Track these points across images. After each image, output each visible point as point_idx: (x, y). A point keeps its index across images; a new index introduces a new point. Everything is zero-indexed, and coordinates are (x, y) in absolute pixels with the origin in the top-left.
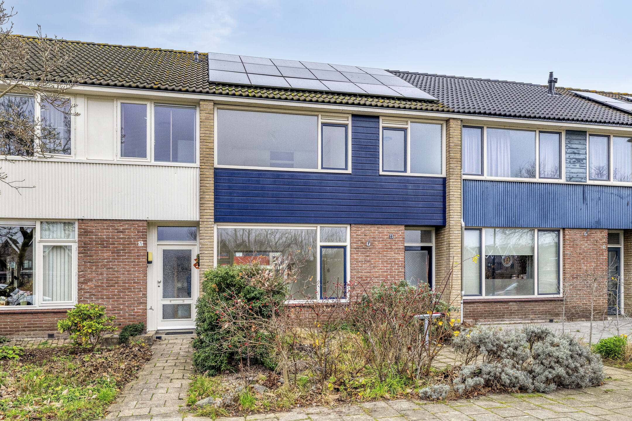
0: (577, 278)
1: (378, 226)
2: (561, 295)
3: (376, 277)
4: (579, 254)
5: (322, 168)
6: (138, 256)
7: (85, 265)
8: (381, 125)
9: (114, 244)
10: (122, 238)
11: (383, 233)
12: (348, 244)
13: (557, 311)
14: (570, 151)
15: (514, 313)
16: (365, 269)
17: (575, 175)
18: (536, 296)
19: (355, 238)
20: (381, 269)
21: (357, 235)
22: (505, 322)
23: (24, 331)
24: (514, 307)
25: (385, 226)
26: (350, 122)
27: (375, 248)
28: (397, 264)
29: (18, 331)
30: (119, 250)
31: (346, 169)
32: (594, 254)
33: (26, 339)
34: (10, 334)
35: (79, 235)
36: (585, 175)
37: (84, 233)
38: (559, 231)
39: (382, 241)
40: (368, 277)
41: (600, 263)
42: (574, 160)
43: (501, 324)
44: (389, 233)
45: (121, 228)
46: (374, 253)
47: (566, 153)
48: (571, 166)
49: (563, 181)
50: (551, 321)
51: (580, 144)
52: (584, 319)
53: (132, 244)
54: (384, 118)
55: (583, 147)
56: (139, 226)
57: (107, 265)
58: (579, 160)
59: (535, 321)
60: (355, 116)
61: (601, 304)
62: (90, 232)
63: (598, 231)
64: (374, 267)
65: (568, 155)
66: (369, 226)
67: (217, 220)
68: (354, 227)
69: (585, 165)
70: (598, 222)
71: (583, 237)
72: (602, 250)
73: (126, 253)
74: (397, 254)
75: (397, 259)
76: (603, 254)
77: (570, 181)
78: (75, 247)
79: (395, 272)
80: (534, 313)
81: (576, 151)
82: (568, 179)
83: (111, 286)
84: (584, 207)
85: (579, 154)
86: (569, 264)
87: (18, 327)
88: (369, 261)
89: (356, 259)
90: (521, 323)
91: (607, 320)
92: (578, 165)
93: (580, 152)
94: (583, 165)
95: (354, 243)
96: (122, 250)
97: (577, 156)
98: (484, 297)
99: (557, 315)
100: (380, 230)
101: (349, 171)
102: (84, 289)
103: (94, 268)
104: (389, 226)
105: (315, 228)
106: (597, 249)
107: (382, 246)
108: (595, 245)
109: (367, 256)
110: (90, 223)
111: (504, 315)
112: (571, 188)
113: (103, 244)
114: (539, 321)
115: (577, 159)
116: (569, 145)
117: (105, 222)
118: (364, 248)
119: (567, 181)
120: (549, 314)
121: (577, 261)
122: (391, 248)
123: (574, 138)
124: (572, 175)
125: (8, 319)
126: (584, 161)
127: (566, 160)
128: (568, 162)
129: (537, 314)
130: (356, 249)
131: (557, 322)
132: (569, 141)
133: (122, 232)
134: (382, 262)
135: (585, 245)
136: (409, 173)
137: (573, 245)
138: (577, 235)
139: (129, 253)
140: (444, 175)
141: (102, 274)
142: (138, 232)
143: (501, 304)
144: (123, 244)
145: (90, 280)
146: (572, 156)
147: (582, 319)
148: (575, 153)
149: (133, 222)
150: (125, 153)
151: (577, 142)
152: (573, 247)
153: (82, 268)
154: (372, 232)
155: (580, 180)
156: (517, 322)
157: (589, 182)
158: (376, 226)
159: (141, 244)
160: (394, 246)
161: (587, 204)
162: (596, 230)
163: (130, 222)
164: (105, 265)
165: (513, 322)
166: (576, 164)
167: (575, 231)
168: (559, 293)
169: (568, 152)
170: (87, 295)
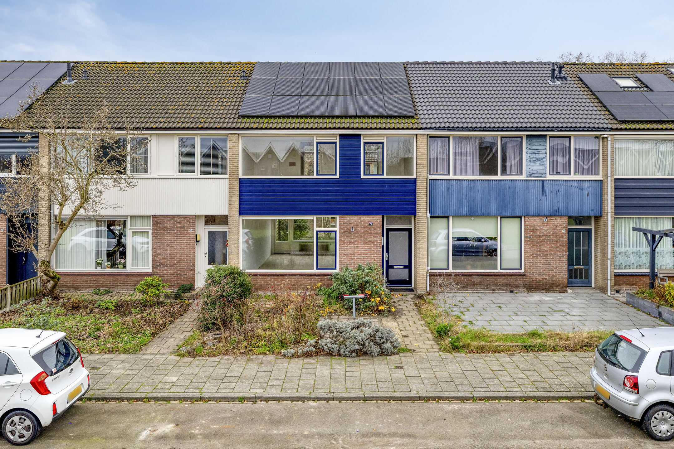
0: (537, 257)
1: (360, 216)
2: (522, 271)
3: (359, 255)
4: (539, 237)
5: (317, 174)
6: (189, 238)
7: (157, 245)
8: (363, 141)
9: (174, 231)
10: (179, 227)
11: (365, 221)
12: (337, 229)
13: (517, 283)
14: (530, 151)
15: (476, 284)
16: (350, 249)
17: (535, 172)
18: (499, 271)
19: (342, 225)
20: (363, 248)
21: (344, 223)
22: (468, 291)
23: (121, 286)
24: (477, 279)
25: (366, 216)
26: (338, 141)
27: (358, 233)
28: (375, 245)
29: (117, 286)
30: (178, 235)
31: (336, 175)
32: (554, 237)
33: (122, 291)
34: (113, 288)
35: (153, 225)
36: (544, 171)
37: (156, 224)
38: (521, 218)
39: (364, 227)
40: (352, 255)
41: (560, 245)
42: (534, 159)
43: (465, 293)
44: (369, 221)
45: (179, 220)
46: (357, 237)
47: (527, 153)
48: (532, 164)
49: (523, 177)
50: (512, 292)
51: (540, 145)
52: (543, 291)
53: (185, 231)
54: (365, 136)
55: (543, 148)
56: (190, 219)
57: (170, 244)
58: (539, 159)
59: (496, 291)
60: (341, 136)
61: (561, 279)
62: (159, 223)
63: (558, 218)
64: (357, 247)
65: (528, 156)
66: (353, 217)
67: (241, 214)
68: (342, 217)
69: (545, 163)
70: (558, 210)
71: (543, 223)
72: (562, 233)
73: (181, 237)
74: (376, 237)
75: (375, 241)
76: (562, 237)
77: (530, 177)
78: (150, 232)
79: (374, 251)
80: (496, 285)
81: (536, 152)
82: (529, 175)
83: (173, 258)
84: (543, 198)
85: (539, 154)
86: (529, 245)
87: (117, 284)
88: (353, 243)
89: (343, 241)
90: (483, 293)
91: (567, 292)
92: (538, 163)
93: (540, 153)
94: (543, 163)
95: (341, 229)
96: (179, 235)
97: (537, 156)
98: (451, 270)
99: (517, 287)
100: (362, 219)
101: (337, 176)
102: (156, 260)
103: (162, 246)
104: (370, 216)
105: (312, 218)
106: (556, 233)
107: (364, 231)
108: (554, 229)
109: (352, 239)
110: (160, 218)
111: (468, 286)
112: (530, 183)
113: (168, 231)
114: (500, 291)
115: (537, 158)
116: (529, 147)
117: (169, 216)
118: (349, 233)
119: (527, 177)
120: (509, 286)
121: (537, 243)
122: (371, 233)
123: (534, 141)
124: (531, 172)
125: (112, 278)
126: (544, 160)
127: (527, 160)
128: (528, 161)
129: (498, 286)
130: (343, 234)
131: (516, 293)
132: (529, 144)
133: (179, 223)
134: (363, 243)
135: (545, 230)
136: (385, 176)
137: (533, 229)
138: (537, 221)
139: (184, 237)
140: (414, 177)
141: (167, 250)
142: (189, 223)
143: (465, 277)
144: (180, 231)
145: (160, 254)
146: (532, 156)
147: (542, 291)
148: (535, 154)
149: (186, 216)
150: (181, 171)
151: (536, 144)
152: (533, 231)
153: (155, 246)
154: (356, 221)
155: (540, 175)
156: (480, 292)
157: (549, 177)
158: (359, 216)
159: (191, 231)
160: (373, 231)
161: (546, 196)
162: (555, 217)
163: (185, 216)
164: (168, 245)
165: (476, 291)
166: (536, 163)
167: (535, 218)
168: (521, 268)
169: (528, 153)
170: (158, 264)
